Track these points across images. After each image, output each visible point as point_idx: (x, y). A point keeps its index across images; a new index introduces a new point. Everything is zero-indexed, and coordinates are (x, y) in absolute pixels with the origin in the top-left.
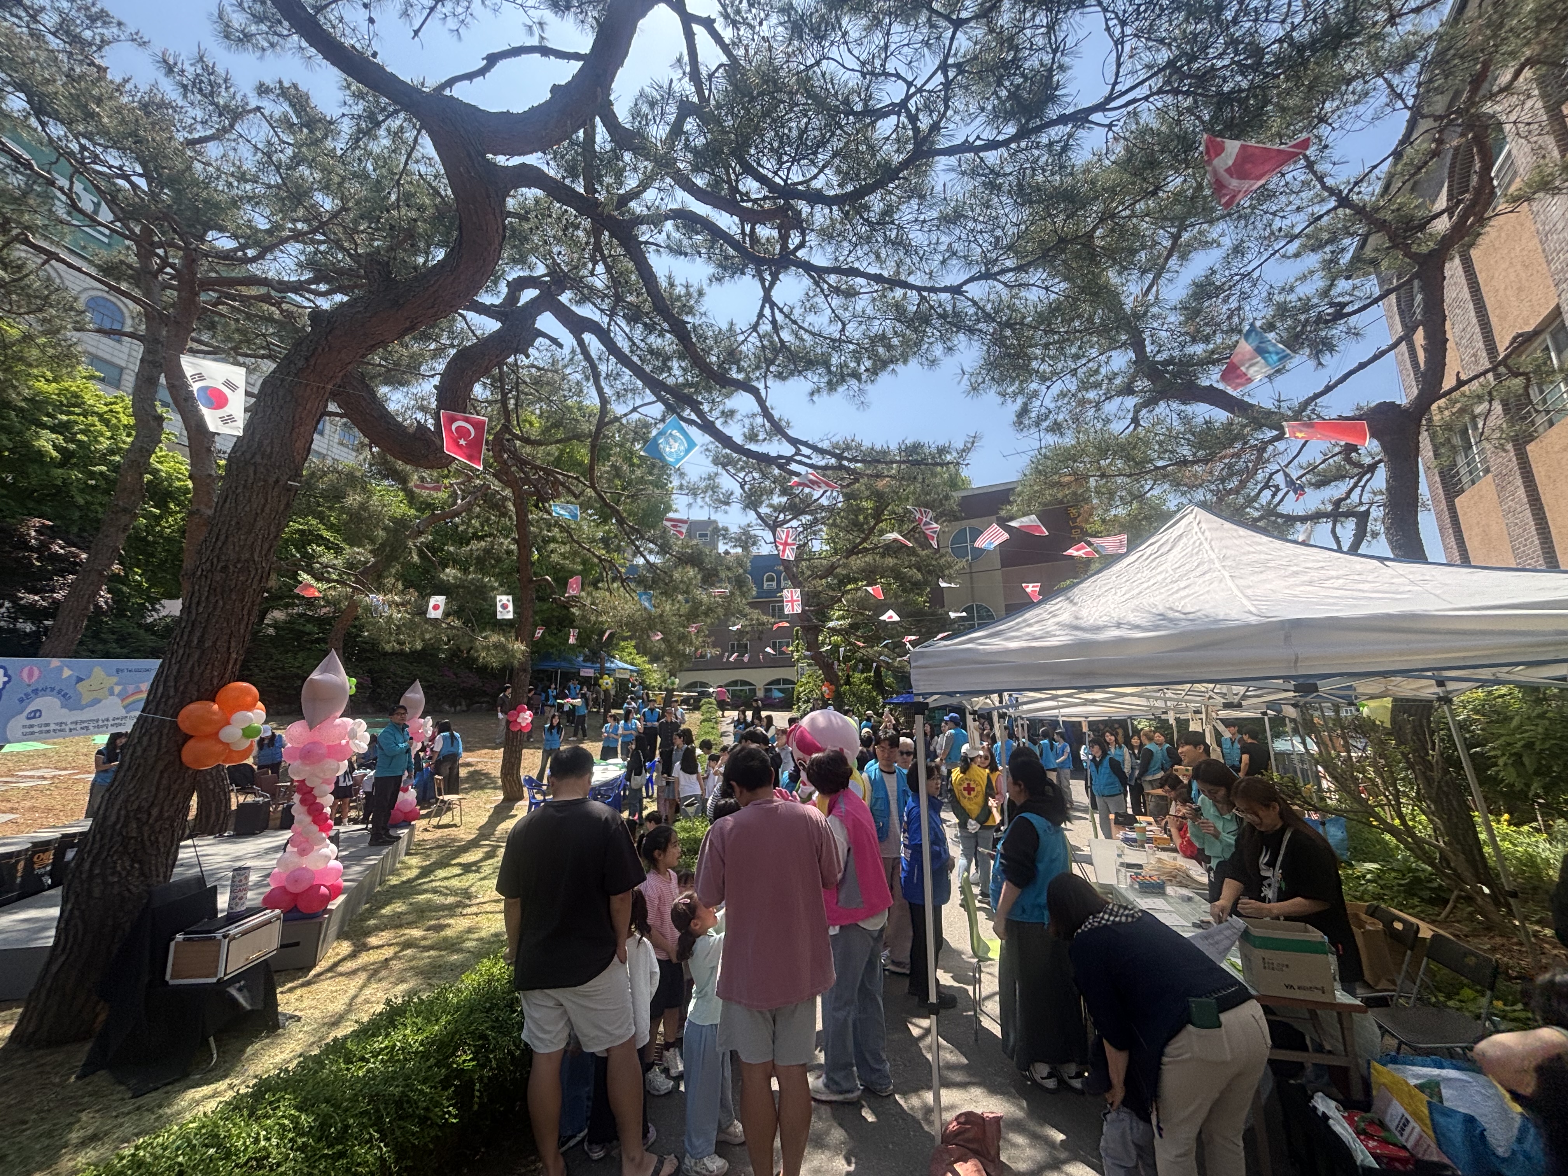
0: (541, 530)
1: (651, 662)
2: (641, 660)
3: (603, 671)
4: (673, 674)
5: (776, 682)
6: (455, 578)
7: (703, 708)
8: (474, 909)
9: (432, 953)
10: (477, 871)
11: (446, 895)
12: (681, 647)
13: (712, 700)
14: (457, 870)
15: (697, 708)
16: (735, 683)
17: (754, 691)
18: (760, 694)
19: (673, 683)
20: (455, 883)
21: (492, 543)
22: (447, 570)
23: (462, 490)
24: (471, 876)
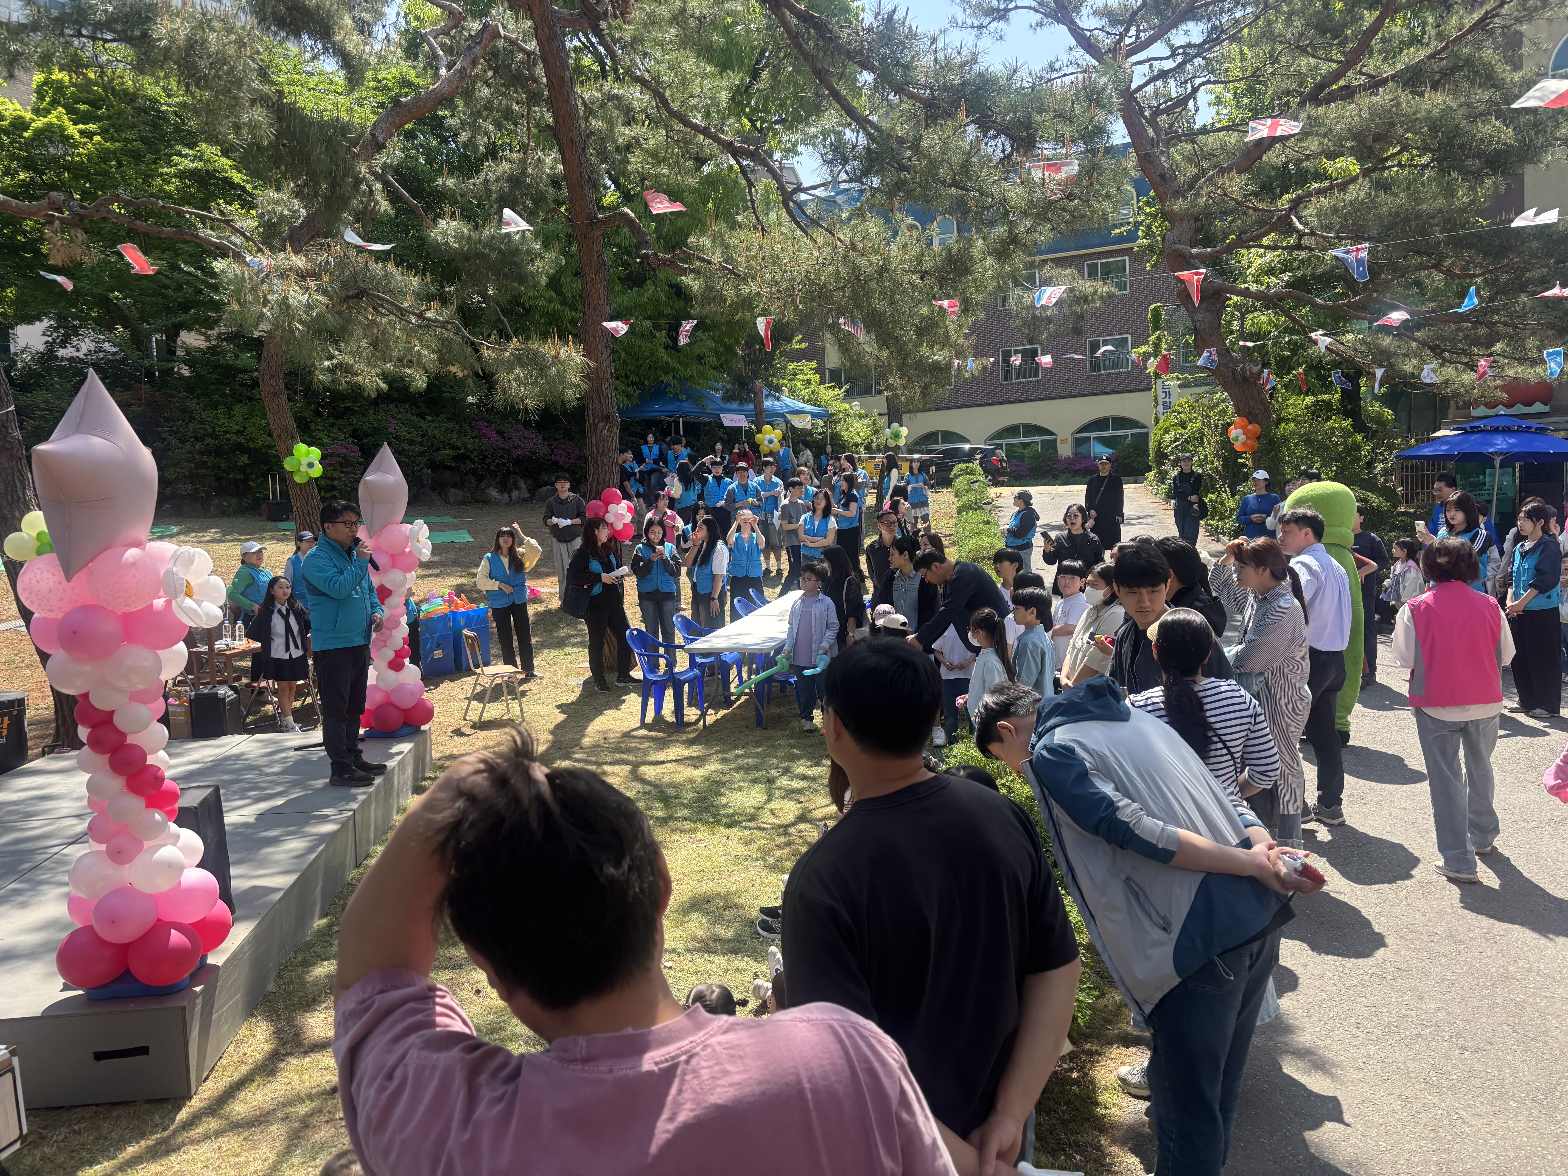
0: (611, 123)
1: (850, 395)
2: (830, 395)
3: (760, 418)
4: (894, 414)
5: (1100, 424)
6: (459, 237)
7: (958, 483)
12: (924, 351)
13: (976, 466)
15: (945, 482)
16: (1012, 430)
17: (1052, 445)
18: (1065, 450)
19: (897, 436)
21: (523, 162)
22: (443, 223)
23: (449, 50)
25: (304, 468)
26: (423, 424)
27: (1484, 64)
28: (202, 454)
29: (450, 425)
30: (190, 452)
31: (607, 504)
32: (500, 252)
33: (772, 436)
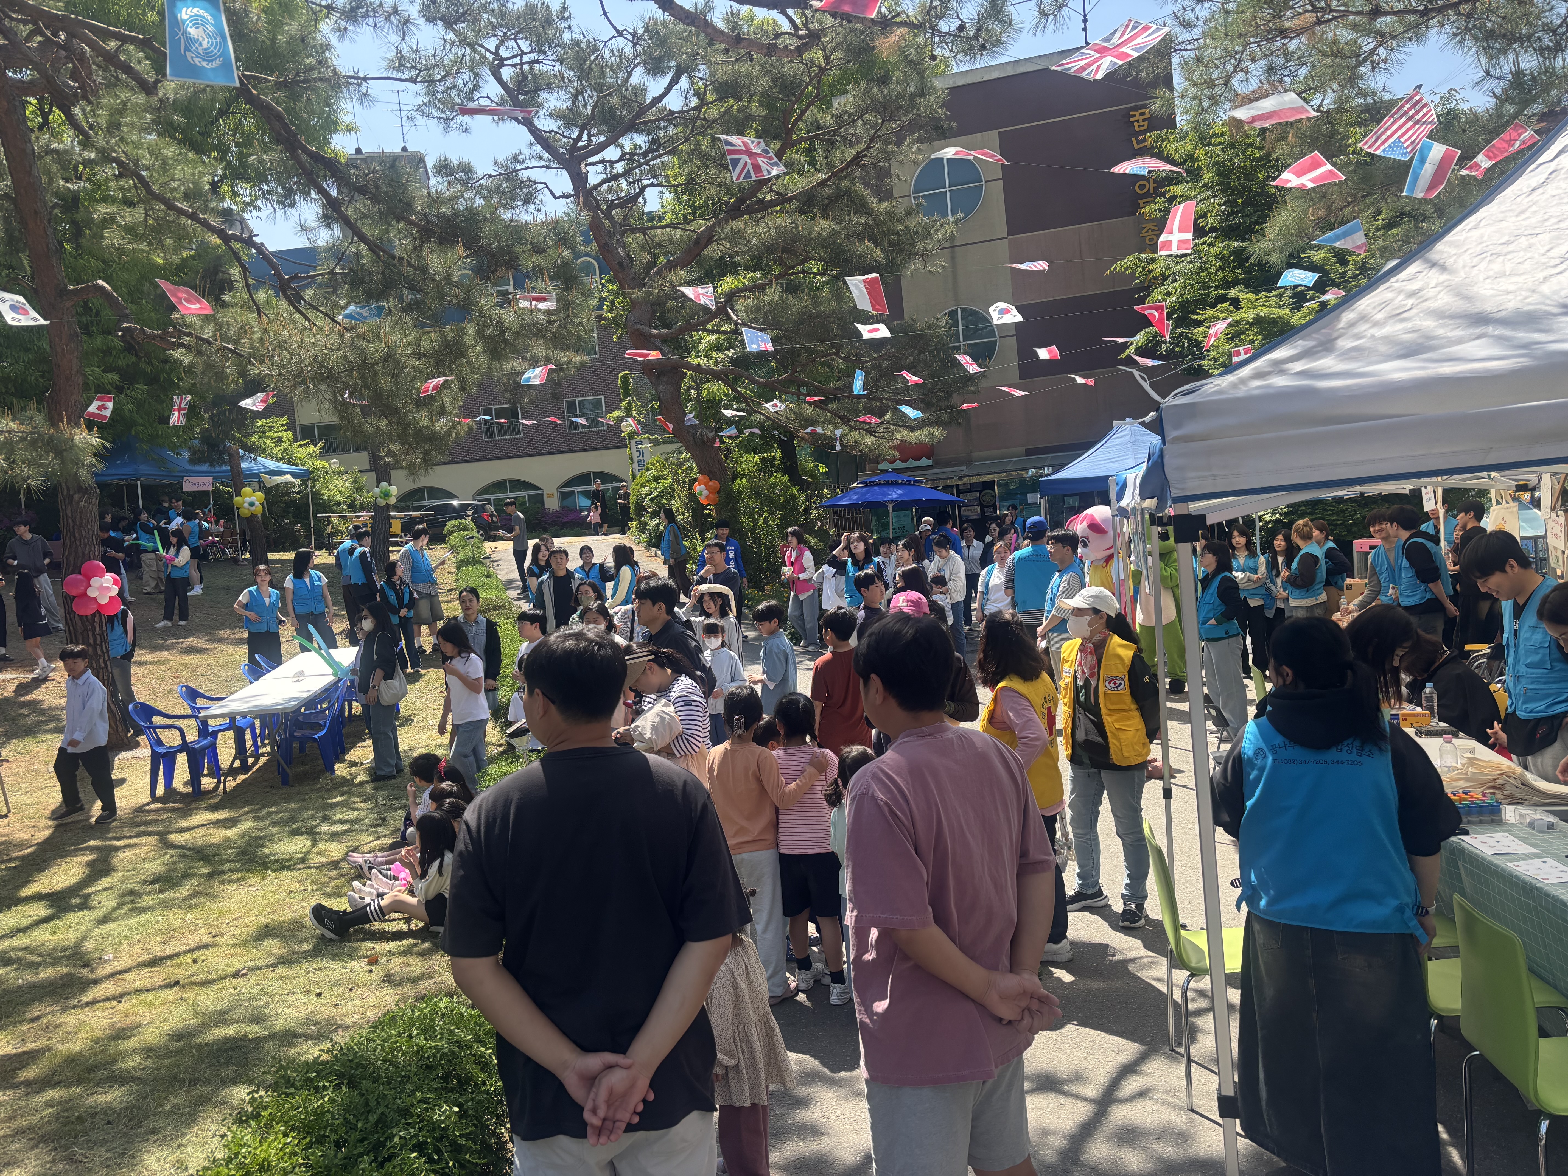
2: (305, 452)
4: (381, 472)
5: (583, 479)
7: (453, 539)
8: (108, 988)
9: (52, 1094)
10: (85, 906)
11: (33, 966)
14: (40, 910)
16: (499, 486)
18: (552, 503)
19: (387, 495)
20: (43, 936)
24: (73, 917)
27: (858, 195)
31: (89, 578)
33: (253, 498)
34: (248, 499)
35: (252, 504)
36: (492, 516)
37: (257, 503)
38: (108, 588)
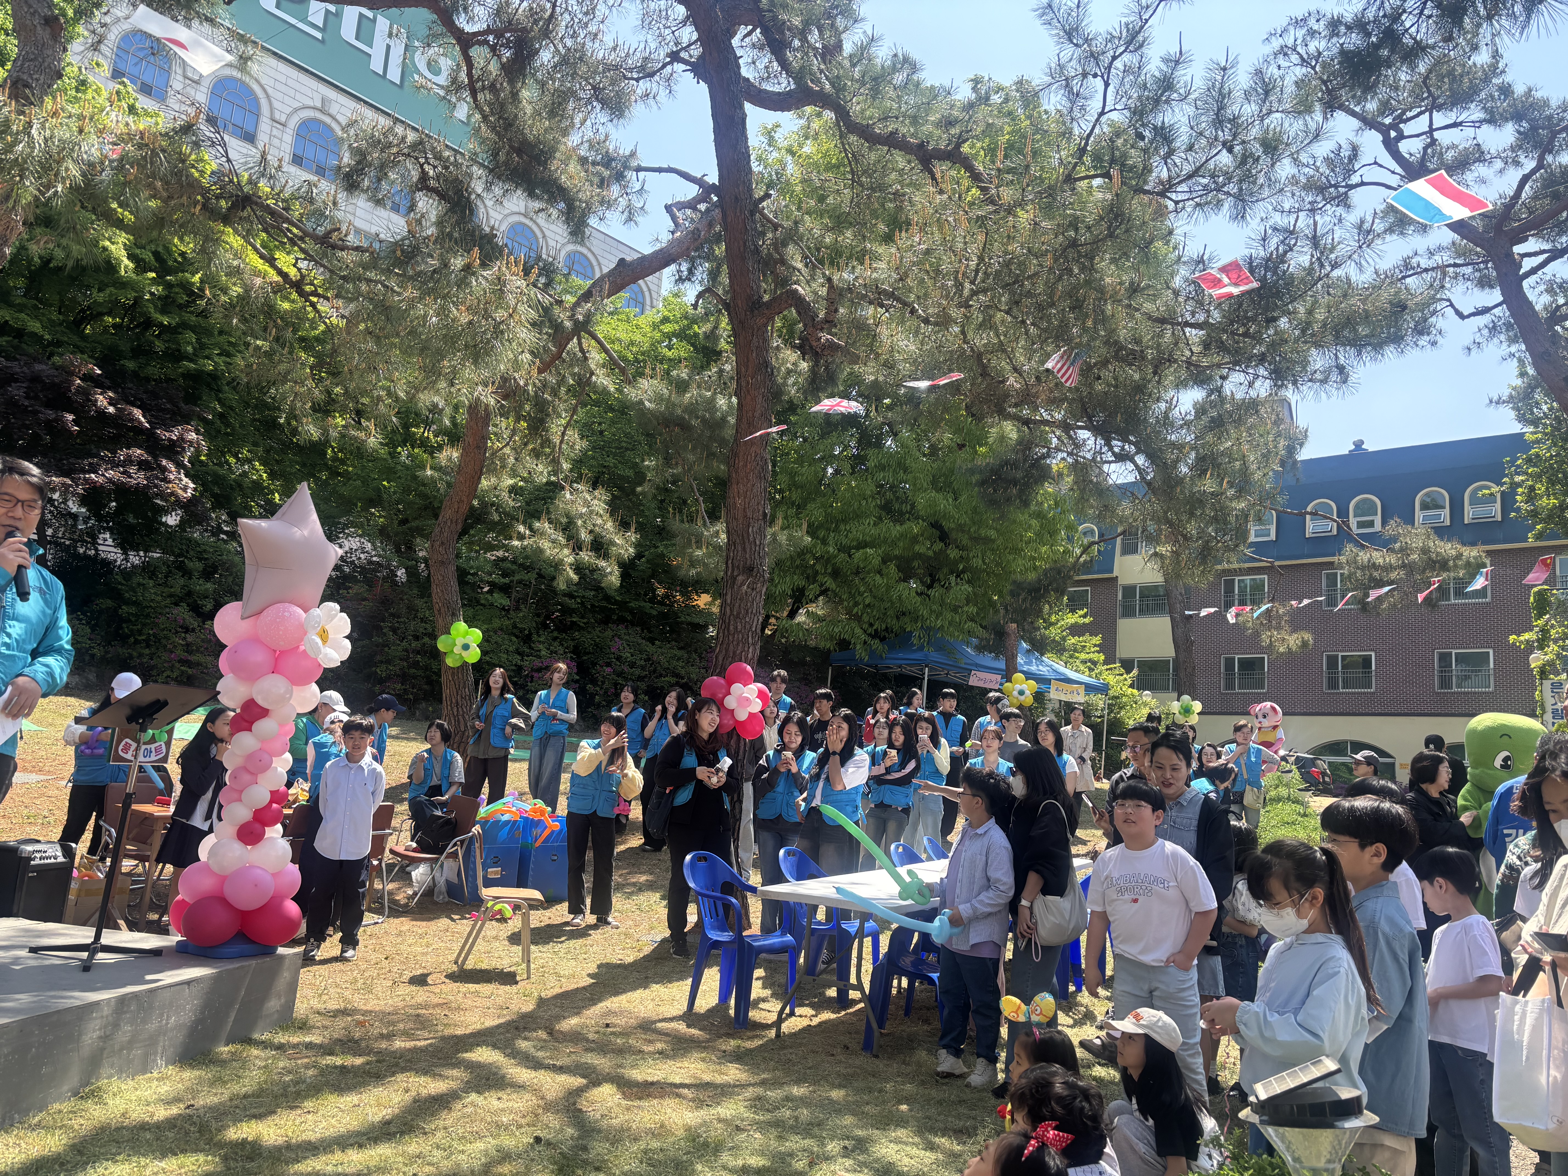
19: (1187, 711)
22: (642, 383)
25: (457, 650)
26: (650, 649)
28: (418, 653)
29: (679, 653)
30: (406, 650)
31: (730, 684)
32: (704, 421)
33: (1024, 686)
34: (1018, 687)
35: (1021, 693)
36: (1324, 774)
37: (1028, 692)
38: (747, 699)
